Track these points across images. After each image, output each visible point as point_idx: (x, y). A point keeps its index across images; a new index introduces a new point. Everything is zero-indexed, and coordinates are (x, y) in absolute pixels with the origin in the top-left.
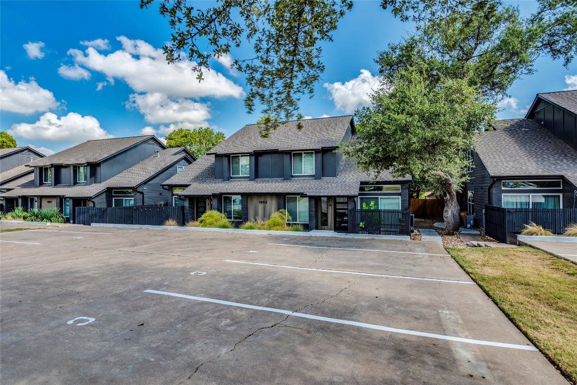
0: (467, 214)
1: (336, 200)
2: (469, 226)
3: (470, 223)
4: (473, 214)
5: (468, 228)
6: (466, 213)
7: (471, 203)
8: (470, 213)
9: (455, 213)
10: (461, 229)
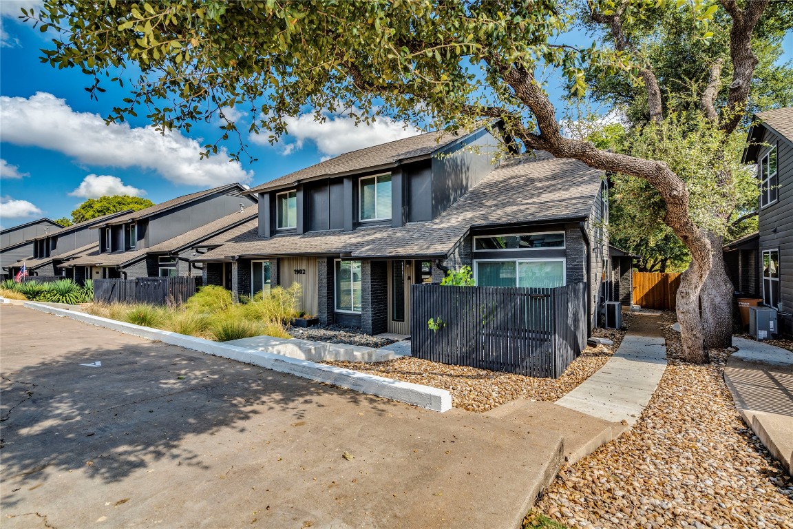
0: (760, 304)
1: (421, 268)
2: (762, 334)
3: (766, 328)
4: (775, 305)
5: (760, 340)
6: (755, 301)
7: (771, 279)
8: (768, 301)
9: (718, 300)
10: (736, 340)
